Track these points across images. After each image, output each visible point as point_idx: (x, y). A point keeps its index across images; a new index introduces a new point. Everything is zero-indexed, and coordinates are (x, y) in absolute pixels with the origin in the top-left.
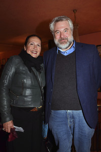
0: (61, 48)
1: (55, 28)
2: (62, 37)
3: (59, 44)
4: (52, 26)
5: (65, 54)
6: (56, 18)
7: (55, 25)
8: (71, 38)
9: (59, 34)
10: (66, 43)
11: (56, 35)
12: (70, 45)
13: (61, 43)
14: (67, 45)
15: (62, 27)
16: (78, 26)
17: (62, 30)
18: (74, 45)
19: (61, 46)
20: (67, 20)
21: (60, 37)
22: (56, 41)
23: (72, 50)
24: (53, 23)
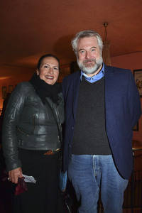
0: (86, 73)
1: (78, 45)
2: (88, 57)
3: (84, 66)
4: (75, 43)
5: (92, 81)
6: (81, 33)
7: (79, 42)
8: (99, 60)
9: (84, 53)
10: (93, 66)
11: (80, 55)
12: (98, 68)
13: (87, 66)
14: (94, 69)
15: (89, 45)
16: (109, 44)
17: (88, 48)
18: (103, 70)
19: (86, 69)
20: (95, 36)
21: (86, 57)
22: (80, 63)
23: (101, 76)
24: (77, 39)
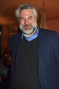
1: (20, 15)
2: (27, 23)
3: (24, 29)
4: (17, 12)
5: (29, 40)
6: (21, 6)
7: (20, 12)
8: (35, 25)
9: (24, 21)
10: (30, 29)
11: (21, 21)
12: (34, 31)
13: (26, 29)
14: (31, 31)
15: (27, 15)
17: (27, 17)
18: (37, 32)
19: (25, 32)
20: (32, 8)
21: (25, 23)
22: (21, 27)
23: (36, 36)
24: (19, 10)
